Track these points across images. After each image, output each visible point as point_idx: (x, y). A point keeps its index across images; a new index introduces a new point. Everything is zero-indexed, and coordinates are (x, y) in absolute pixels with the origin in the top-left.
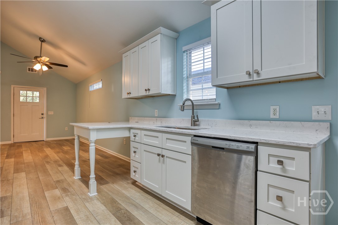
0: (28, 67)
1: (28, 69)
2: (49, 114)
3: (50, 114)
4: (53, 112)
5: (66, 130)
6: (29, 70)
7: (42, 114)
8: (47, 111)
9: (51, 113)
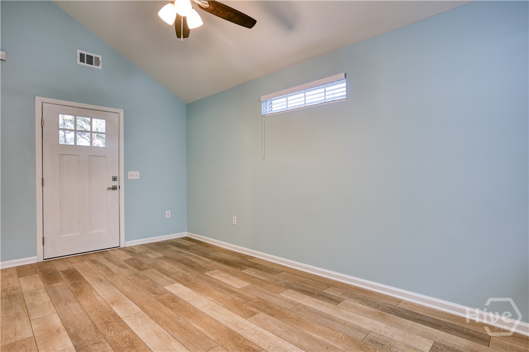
0: (79, 52)
1: (79, 55)
2: (130, 178)
3: (132, 178)
4: (138, 173)
5: (167, 217)
6: (82, 60)
7: (115, 179)
8: (127, 169)
9: (134, 175)
